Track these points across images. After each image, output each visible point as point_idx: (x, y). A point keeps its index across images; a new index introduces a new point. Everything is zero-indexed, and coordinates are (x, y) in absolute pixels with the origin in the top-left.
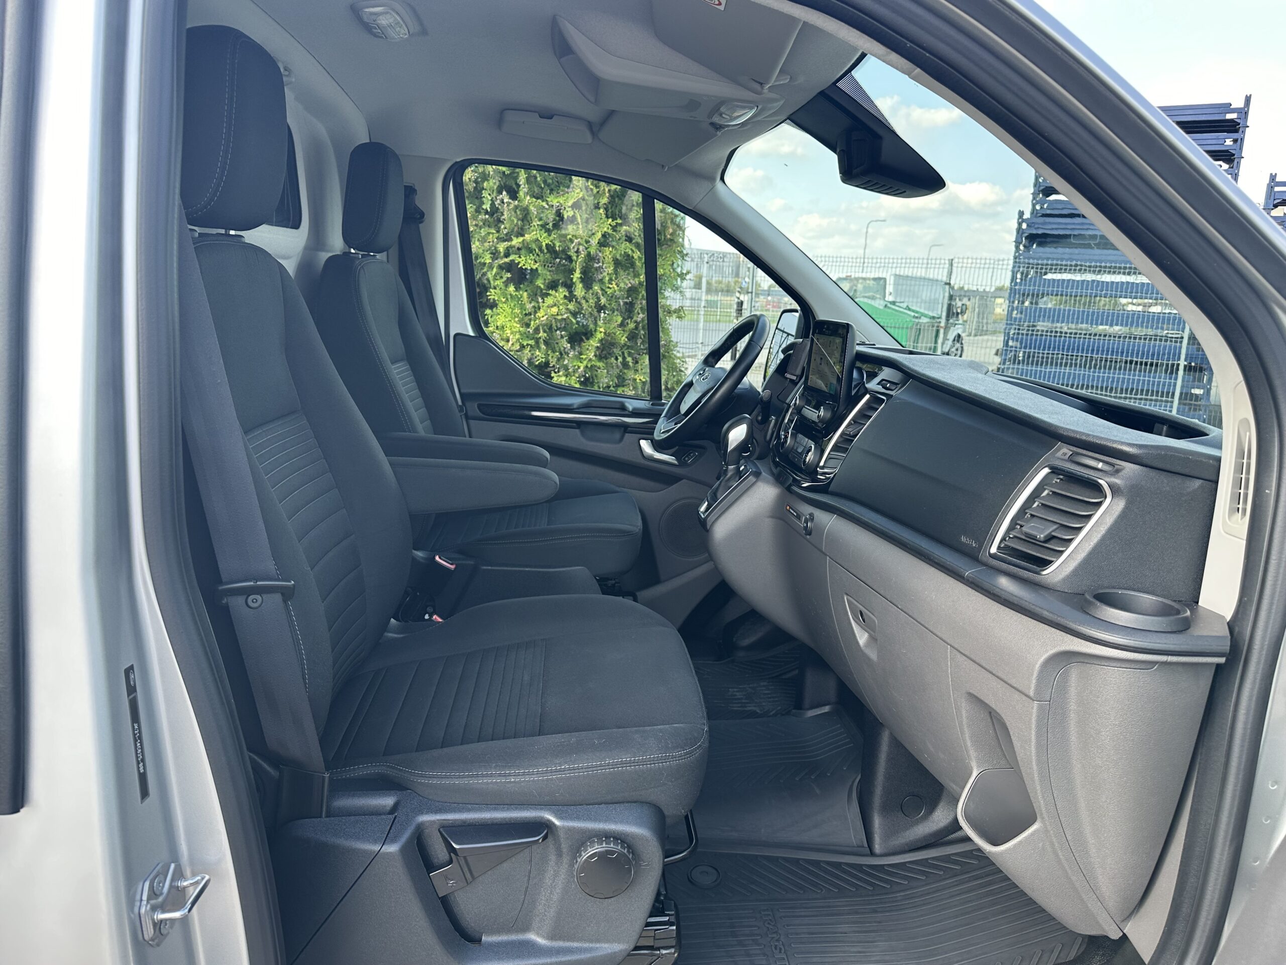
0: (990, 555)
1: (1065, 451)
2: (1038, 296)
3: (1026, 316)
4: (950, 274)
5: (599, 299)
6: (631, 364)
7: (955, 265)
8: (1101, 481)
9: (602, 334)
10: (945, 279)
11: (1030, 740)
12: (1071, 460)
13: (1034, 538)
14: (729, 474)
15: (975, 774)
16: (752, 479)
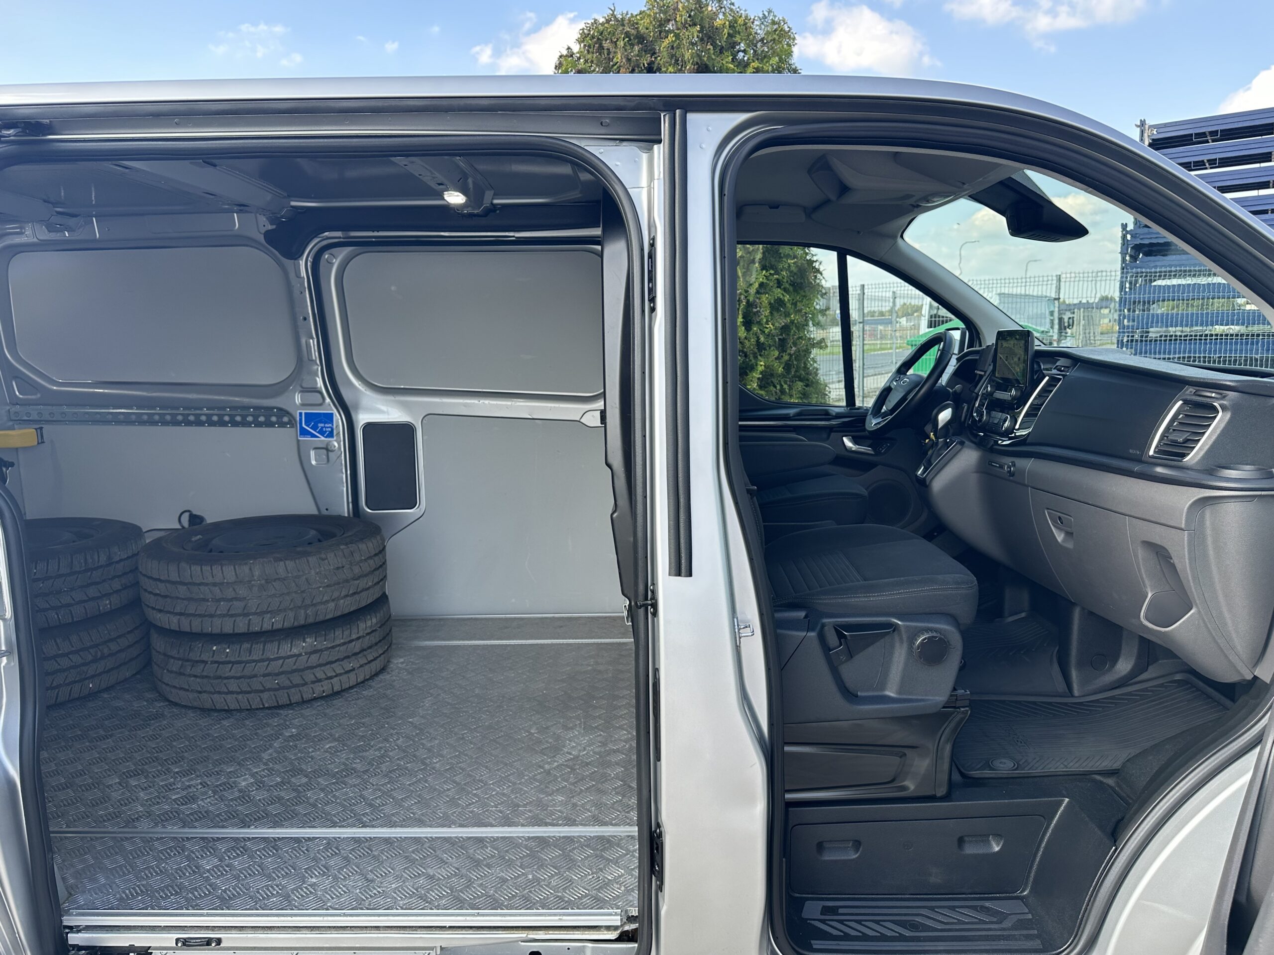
0: (1149, 456)
1: (1192, 390)
2: (1149, 302)
3: (1138, 323)
4: (1059, 289)
5: (758, 338)
6: (787, 390)
7: (1062, 280)
8: (1215, 404)
9: (763, 367)
10: (1053, 295)
11: (1185, 556)
12: (1195, 394)
13: (1176, 442)
14: (940, 446)
15: (1150, 595)
16: (959, 447)
